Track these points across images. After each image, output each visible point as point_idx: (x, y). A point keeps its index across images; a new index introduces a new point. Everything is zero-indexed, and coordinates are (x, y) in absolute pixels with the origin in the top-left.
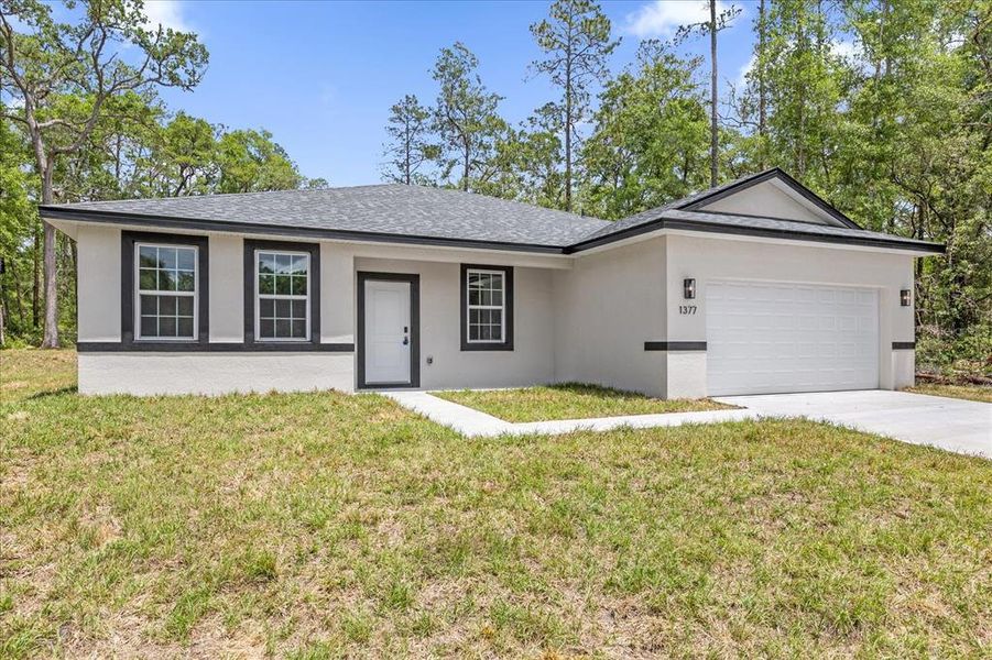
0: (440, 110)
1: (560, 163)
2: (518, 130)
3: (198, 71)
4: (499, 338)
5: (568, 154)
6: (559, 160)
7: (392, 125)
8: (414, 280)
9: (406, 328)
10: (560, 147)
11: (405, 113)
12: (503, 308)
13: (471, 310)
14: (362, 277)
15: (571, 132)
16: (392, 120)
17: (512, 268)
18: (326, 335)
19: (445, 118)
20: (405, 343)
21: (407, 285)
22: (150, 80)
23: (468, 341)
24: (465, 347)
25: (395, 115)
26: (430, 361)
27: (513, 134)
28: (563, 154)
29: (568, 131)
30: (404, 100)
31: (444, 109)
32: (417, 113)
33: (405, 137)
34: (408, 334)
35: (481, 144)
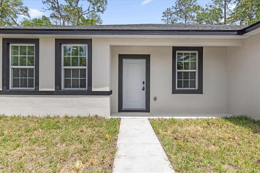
0: (176, 7)
1: (222, 19)
2: (205, 8)
3: (105, 7)
4: (195, 87)
5: (225, 16)
6: (222, 18)
7: (163, 18)
8: (147, 58)
9: (144, 82)
10: (222, 13)
11: (167, 13)
12: (196, 71)
13: (178, 72)
14: (122, 57)
15: (226, 8)
16: (163, 17)
17: (202, 48)
18: (95, 87)
19: (178, 9)
20: (143, 89)
21: (144, 61)
22: (92, 11)
23: (176, 89)
24: (174, 92)
25: (164, 15)
26: (155, 99)
27: (203, 10)
28: (223, 15)
29: (225, 8)
30: (167, 10)
31: (178, 6)
32: (170, 13)
33: (167, 21)
34: (145, 85)
35: (191, 16)
